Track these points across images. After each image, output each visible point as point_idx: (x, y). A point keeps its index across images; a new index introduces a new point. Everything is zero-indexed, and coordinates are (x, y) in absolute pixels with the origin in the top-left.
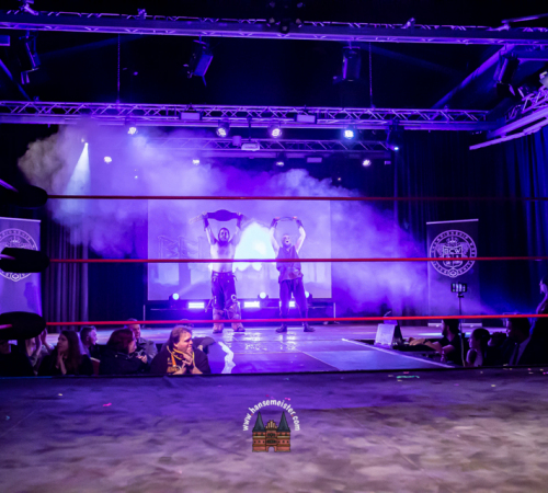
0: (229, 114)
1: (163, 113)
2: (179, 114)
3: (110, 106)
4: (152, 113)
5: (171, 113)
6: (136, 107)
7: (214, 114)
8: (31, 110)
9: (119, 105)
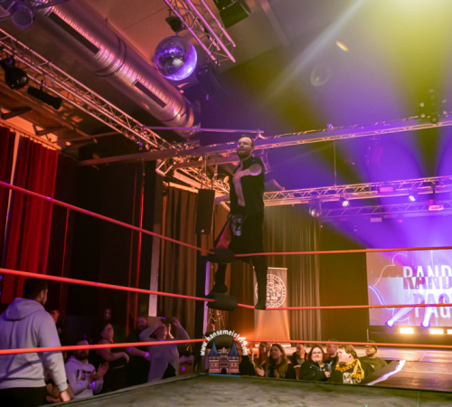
0: (417, 185)
1: (367, 189)
2: (378, 189)
3: (330, 188)
4: (359, 190)
5: (373, 189)
6: (348, 187)
7: (405, 186)
8: (280, 197)
9: (336, 188)
